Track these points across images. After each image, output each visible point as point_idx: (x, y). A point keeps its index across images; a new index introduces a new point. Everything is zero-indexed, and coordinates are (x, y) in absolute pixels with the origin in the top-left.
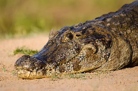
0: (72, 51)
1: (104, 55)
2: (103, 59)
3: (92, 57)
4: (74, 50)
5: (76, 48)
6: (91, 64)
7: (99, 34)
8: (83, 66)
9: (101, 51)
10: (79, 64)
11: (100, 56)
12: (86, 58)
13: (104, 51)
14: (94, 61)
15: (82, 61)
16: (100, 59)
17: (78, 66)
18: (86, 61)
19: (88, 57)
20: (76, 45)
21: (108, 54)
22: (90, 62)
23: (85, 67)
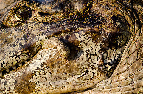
0: (13, 50)
1: (98, 63)
2: (95, 71)
3: (64, 66)
4: (18, 47)
5: (23, 42)
6: (62, 81)
7: (95, 14)
8: (41, 84)
9: (87, 54)
10: (31, 80)
11: (84, 66)
12: (48, 67)
13: (96, 55)
14: (68, 74)
15: (37, 74)
16: (87, 71)
17: (27, 85)
18: (48, 73)
19: (53, 65)
20: (25, 38)
21: (110, 61)
22: (59, 77)
23: (45, 87)
